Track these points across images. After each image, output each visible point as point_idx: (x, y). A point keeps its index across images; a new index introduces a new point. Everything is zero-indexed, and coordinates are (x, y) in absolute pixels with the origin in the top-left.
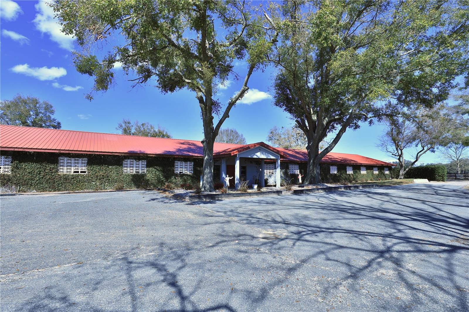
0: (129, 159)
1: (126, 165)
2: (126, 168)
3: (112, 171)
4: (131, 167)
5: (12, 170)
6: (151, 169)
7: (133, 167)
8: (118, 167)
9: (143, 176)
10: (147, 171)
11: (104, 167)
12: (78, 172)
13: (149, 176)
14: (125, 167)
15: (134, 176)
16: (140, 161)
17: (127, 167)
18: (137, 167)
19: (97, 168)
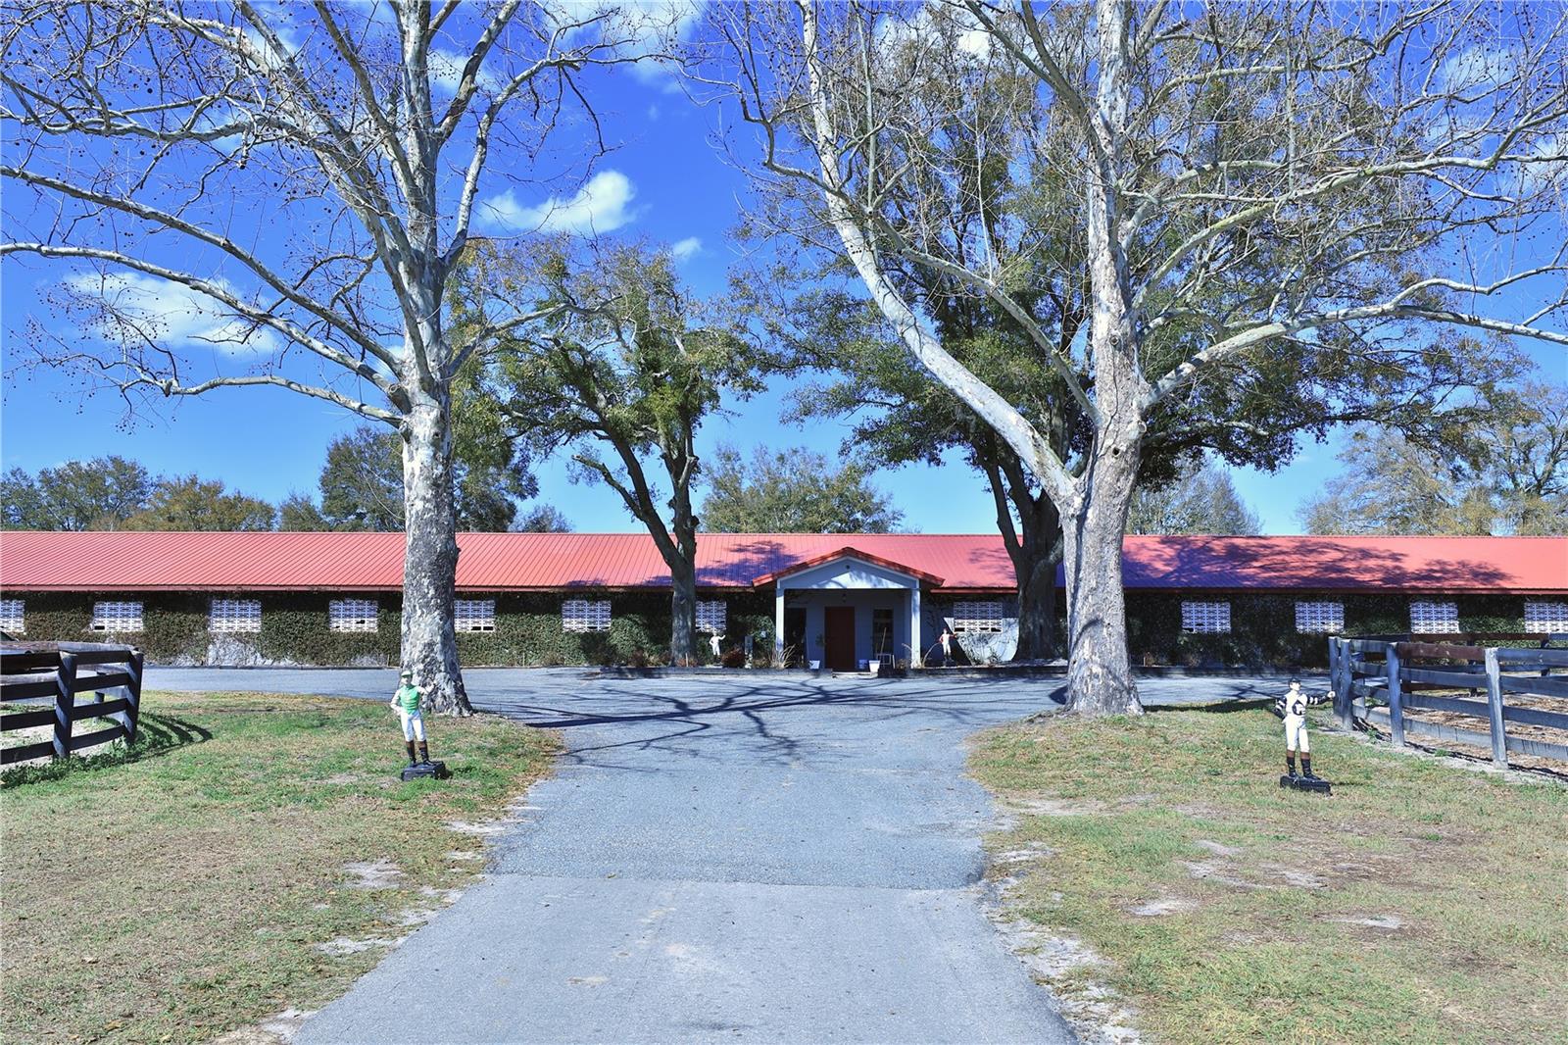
0: (573, 599)
1: (568, 613)
2: (568, 620)
3: (541, 624)
4: (578, 617)
5: (379, 626)
6: (620, 620)
7: (582, 617)
8: (552, 617)
9: (604, 636)
10: (613, 624)
11: (524, 618)
12: (479, 628)
13: (618, 638)
14: (566, 617)
15: (584, 637)
16: (599, 604)
17: (570, 617)
18: (591, 617)
19: (512, 619)
